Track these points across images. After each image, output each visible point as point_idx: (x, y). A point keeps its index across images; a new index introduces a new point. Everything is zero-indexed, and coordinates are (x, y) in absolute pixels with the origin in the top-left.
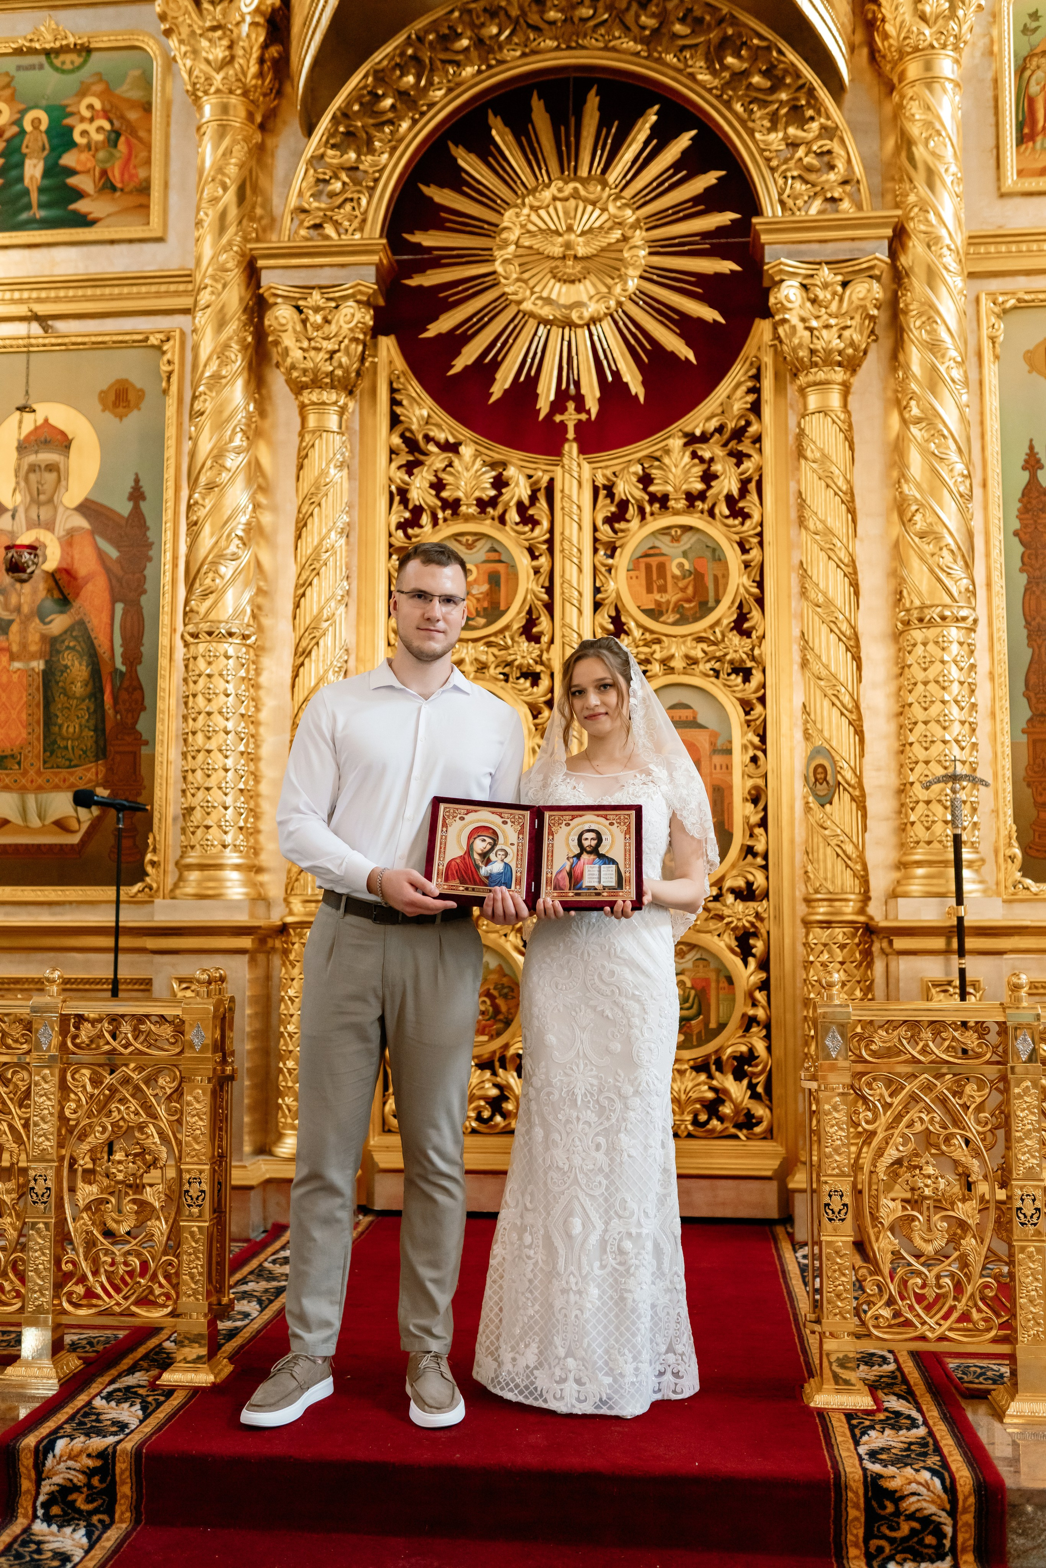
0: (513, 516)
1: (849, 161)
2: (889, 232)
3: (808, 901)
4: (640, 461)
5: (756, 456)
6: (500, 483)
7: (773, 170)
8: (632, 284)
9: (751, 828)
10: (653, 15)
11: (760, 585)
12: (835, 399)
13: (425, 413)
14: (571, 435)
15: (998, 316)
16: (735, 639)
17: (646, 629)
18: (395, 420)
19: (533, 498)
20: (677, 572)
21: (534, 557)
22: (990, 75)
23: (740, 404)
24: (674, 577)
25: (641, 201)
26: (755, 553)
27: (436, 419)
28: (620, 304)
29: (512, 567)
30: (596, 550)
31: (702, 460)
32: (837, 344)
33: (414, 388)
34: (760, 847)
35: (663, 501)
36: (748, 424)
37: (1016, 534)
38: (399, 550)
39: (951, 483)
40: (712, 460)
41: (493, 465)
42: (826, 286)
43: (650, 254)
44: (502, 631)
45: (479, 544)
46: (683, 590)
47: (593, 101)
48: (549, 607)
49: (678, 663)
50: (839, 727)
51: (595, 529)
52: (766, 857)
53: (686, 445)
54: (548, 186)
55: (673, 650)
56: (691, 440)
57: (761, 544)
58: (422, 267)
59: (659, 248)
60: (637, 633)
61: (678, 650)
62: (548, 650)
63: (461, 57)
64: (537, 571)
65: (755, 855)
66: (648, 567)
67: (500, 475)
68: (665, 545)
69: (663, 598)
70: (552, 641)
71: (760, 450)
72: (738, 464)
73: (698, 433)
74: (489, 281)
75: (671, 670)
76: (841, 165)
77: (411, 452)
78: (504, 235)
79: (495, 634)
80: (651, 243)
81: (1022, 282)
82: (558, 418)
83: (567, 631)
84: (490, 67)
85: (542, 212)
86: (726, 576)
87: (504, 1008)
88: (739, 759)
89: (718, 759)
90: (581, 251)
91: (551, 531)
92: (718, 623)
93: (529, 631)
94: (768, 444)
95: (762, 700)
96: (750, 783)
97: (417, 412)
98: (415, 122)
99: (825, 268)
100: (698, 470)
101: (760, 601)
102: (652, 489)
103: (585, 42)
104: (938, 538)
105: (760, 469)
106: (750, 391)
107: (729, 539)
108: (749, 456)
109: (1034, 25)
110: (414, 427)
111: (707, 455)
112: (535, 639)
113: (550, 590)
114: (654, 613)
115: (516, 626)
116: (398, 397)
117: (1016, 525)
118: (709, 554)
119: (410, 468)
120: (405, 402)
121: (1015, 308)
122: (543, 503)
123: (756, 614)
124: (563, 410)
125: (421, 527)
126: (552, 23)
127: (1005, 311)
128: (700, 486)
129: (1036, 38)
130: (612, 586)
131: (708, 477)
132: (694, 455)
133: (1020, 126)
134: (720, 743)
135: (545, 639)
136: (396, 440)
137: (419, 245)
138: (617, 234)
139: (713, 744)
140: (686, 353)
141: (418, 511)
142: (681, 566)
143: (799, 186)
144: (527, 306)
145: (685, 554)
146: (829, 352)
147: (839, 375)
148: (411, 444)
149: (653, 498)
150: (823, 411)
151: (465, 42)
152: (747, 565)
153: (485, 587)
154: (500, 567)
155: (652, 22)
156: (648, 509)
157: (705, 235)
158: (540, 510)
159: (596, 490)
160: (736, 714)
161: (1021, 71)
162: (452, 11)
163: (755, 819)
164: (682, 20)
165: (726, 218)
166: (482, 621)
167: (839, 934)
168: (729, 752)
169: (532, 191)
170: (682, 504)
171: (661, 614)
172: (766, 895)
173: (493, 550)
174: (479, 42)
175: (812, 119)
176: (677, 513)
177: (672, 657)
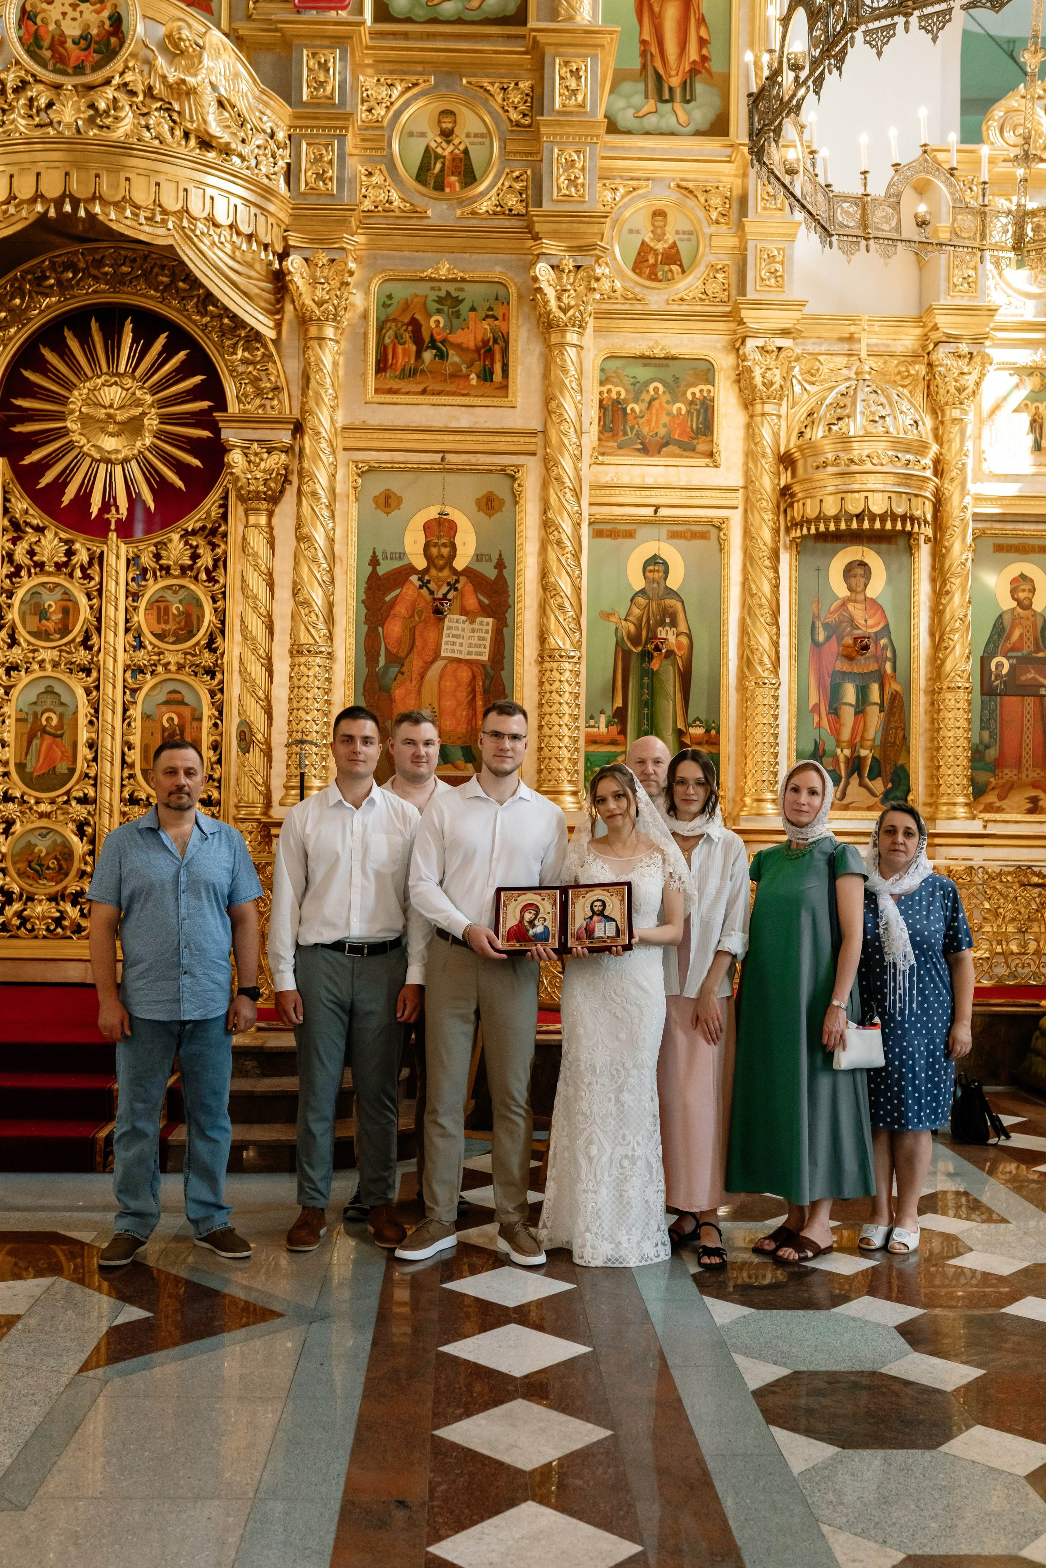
0: (78, 573)
1: (278, 376)
2: (292, 427)
3: (237, 807)
4: (156, 545)
5: (223, 546)
6: (70, 553)
7: (233, 377)
8: (148, 442)
9: (212, 764)
10: (167, 276)
11: (223, 622)
12: (263, 520)
13: (25, 506)
14: (113, 527)
15: (359, 476)
16: (206, 654)
17: (155, 646)
18: (6, 511)
19: (90, 563)
20: (176, 612)
21: (90, 599)
22: (362, 331)
23: (215, 512)
24: (174, 615)
25: (155, 390)
26: (219, 603)
27: (31, 511)
28: (140, 452)
29: (76, 604)
30: (127, 597)
31: (191, 546)
32: (262, 488)
33: (17, 490)
34: (216, 776)
35: (167, 569)
36: (220, 526)
37: (363, 602)
38: (7, 591)
39: (318, 576)
40: (197, 546)
41: (66, 542)
42: (256, 454)
43: (160, 423)
44: (69, 643)
45: (57, 589)
46: (179, 623)
47: (128, 327)
48: (99, 630)
49: (173, 668)
50: (255, 710)
51: (127, 584)
52: (219, 781)
53: (182, 536)
54: (99, 377)
55: (170, 659)
56: (186, 535)
57: (224, 598)
58: (23, 420)
59: (165, 419)
60: (150, 648)
61: (172, 658)
62: (97, 656)
63: (48, 291)
64: (91, 608)
65: (214, 780)
66: (159, 608)
67: (70, 548)
68: (168, 595)
69: (167, 627)
70: (99, 650)
71: (226, 543)
72: (213, 550)
73: (190, 529)
74: (64, 432)
75: (169, 671)
76: (273, 379)
77: (15, 531)
78: (71, 406)
79: (65, 645)
80: (161, 416)
81: (374, 455)
82: (106, 516)
83: (107, 646)
84: (66, 299)
85: (96, 393)
86: (203, 616)
87: (65, 866)
88: (206, 724)
89: (195, 724)
90: (119, 418)
91: (101, 583)
92: (198, 643)
93: (86, 643)
94: (230, 539)
95: (221, 691)
96: (212, 738)
97: (19, 505)
98: (19, 330)
99: (255, 445)
100: (188, 553)
101: (223, 632)
102: (162, 562)
103: (125, 289)
104: (310, 606)
105: (225, 552)
106: (220, 506)
107: (205, 595)
108: (219, 546)
109: (389, 302)
110: (18, 516)
111: (195, 543)
112: (89, 648)
113: (99, 620)
114: (160, 637)
115: (78, 640)
116: (8, 496)
117: (363, 597)
118: (194, 602)
119: (14, 541)
120: (13, 500)
121: (368, 471)
122: (97, 567)
123: (219, 640)
124: (109, 512)
125: (21, 577)
126: (106, 274)
127: (363, 472)
128: (190, 562)
129: (390, 310)
130: (135, 619)
131: (195, 557)
132: (186, 543)
133: (378, 362)
134: (197, 714)
135: (96, 648)
136: (7, 523)
137: (20, 406)
138: (140, 410)
139: (192, 715)
140: (180, 484)
141: (19, 568)
142: (177, 608)
143: (250, 389)
144: (85, 449)
145: (180, 602)
146: (258, 492)
147: (264, 505)
148: (15, 525)
149: (162, 568)
150: (256, 526)
151: (52, 281)
152: (216, 610)
153: (60, 616)
154: (70, 604)
155: (165, 279)
156: (158, 574)
157: (193, 414)
158: (94, 571)
159: (128, 561)
160: (206, 698)
161: (380, 329)
162: (44, 261)
163: (214, 759)
164: (184, 281)
165: (205, 404)
166: (58, 636)
167: (249, 826)
168: (200, 719)
169: (89, 379)
170: (177, 573)
171: (165, 637)
172: (219, 803)
173: (65, 593)
174: (59, 282)
175: (258, 349)
176: (175, 577)
177: (169, 663)
